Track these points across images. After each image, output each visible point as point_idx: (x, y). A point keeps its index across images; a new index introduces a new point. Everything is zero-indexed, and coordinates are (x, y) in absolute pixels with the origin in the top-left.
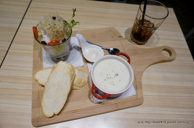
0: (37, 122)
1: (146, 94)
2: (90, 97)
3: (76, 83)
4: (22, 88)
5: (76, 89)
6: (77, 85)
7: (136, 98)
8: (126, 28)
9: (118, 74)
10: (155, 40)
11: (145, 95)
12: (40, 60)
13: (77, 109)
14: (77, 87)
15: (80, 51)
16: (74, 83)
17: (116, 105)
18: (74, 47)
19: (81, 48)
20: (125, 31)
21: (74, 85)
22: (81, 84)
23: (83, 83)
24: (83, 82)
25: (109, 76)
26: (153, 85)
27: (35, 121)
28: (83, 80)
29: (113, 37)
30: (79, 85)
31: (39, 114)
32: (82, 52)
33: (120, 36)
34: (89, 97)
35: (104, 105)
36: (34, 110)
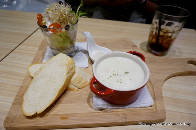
0: (11, 122)
1: (170, 110)
2: (89, 101)
3: (74, 81)
4: (11, 84)
5: (73, 90)
6: (75, 84)
7: (154, 110)
8: (141, 42)
9: (128, 73)
10: (177, 54)
11: (168, 111)
12: (41, 58)
13: (69, 113)
14: (74, 87)
15: (87, 54)
16: (72, 80)
17: (124, 115)
18: (82, 51)
19: (88, 52)
20: (140, 44)
21: (72, 83)
22: (80, 84)
23: (84, 83)
24: (83, 81)
25: (116, 73)
26: (179, 99)
27: (9, 120)
28: (84, 79)
29: (126, 46)
30: (77, 85)
31: (18, 112)
32: (89, 55)
33: (134, 45)
34: (87, 101)
35: (107, 114)
36: (13, 107)
